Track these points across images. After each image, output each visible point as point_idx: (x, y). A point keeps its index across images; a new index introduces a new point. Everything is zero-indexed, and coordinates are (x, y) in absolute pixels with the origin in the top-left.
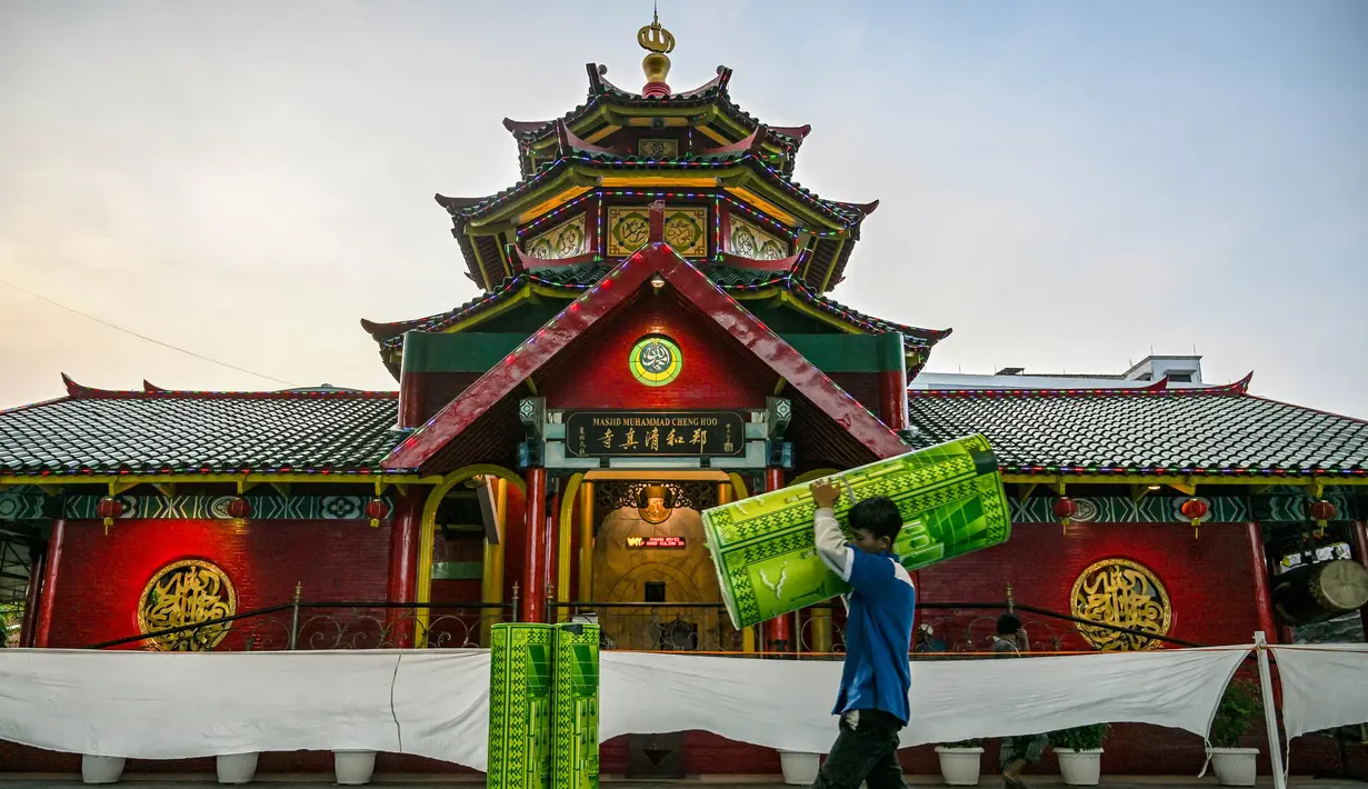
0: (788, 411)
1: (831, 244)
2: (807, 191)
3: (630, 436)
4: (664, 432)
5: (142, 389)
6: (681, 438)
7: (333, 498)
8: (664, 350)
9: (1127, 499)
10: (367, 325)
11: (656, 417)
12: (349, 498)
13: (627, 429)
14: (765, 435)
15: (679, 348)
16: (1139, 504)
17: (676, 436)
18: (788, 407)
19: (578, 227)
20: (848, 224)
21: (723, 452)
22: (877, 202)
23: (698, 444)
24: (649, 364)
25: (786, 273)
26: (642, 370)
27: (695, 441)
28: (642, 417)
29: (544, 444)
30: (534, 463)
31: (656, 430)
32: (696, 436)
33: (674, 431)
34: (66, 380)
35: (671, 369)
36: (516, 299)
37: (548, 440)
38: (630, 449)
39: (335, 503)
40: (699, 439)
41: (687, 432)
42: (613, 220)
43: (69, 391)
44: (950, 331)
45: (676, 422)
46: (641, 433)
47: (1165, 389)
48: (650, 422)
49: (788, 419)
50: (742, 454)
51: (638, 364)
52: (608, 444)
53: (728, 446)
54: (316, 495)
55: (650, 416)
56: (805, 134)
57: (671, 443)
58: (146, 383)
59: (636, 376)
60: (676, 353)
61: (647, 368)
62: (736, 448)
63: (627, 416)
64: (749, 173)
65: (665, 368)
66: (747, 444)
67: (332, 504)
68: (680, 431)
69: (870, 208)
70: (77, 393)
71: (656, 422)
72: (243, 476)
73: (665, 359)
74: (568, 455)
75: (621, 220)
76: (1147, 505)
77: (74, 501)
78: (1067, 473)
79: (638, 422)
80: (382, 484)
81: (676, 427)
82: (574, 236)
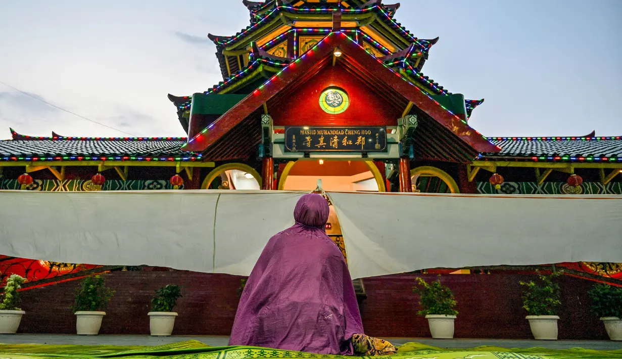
0: (416, 121)
1: (414, 60)
2: (404, 28)
3: (322, 139)
4: (341, 138)
5: (51, 136)
6: (351, 142)
7: (151, 181)
8: (338, 95)
9: (599, 183)
10: (171, 97)
11: (336, 129)
12: (160, 181)
13: (320, 136)
14: (398, 140)
15: (347, 94)
16: (606, 186)
17: (348, 140)
18: (415, 119)
19: (283, 48)
20: (423, 49)
21: (375, 149)
22: (438, 38)
23: (360, 145)
24: (330, 103)
25: (403, 58)
26: (326, 106)
27: (358, 143)
28: (328, 130)
29: (272, 145)
30: (267, 154)
31: (336, 137)
32: (359, 140)
33: (346, 137)
34: (13, 132)
35: (342, 105)
36: (254, 74)
37: (275, 143)
38: (322, 147)
39: (152, 183)
40: (361, 142)
41: (354, 138)
42: (302, 43)
43: (13, 137)
44: (483, 100)
45: (347, 132)
46: (328, 139)
47: (594, 137)
48: (332, 133)
49: (416, 126)
50: (386, 151)
51: (325, 103)
52: (309, 145)
53: (377, 146)
54: (141, 180)
55: (332, 129)
56: (397, 8)
57: (345, 144)
58: (53, 133)
59: (323, 109)
60: (345, 96)
61: (329, 105)
62: (382, 147)
63: (320, 129)
64: (374, 17)
65: (339, 105)
66: (388, 145)
67: (150, 184)
68: (349, 138)
69: (434, 41)
70: (16, 137)
71: (336, 132)
72: (102, 162)
73: (339, 100)
74: (286, 151)
75: (306, 43)
76: (611, 187)
77: (8, 182)
78: (575, 161)
79: (326, 133)
80: (180, 167)
81: (348, 135)
82: (281, 52)
